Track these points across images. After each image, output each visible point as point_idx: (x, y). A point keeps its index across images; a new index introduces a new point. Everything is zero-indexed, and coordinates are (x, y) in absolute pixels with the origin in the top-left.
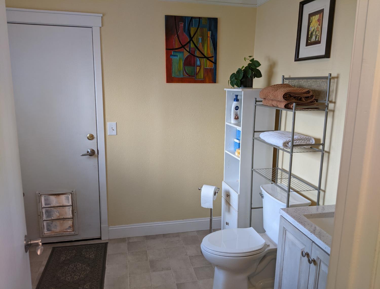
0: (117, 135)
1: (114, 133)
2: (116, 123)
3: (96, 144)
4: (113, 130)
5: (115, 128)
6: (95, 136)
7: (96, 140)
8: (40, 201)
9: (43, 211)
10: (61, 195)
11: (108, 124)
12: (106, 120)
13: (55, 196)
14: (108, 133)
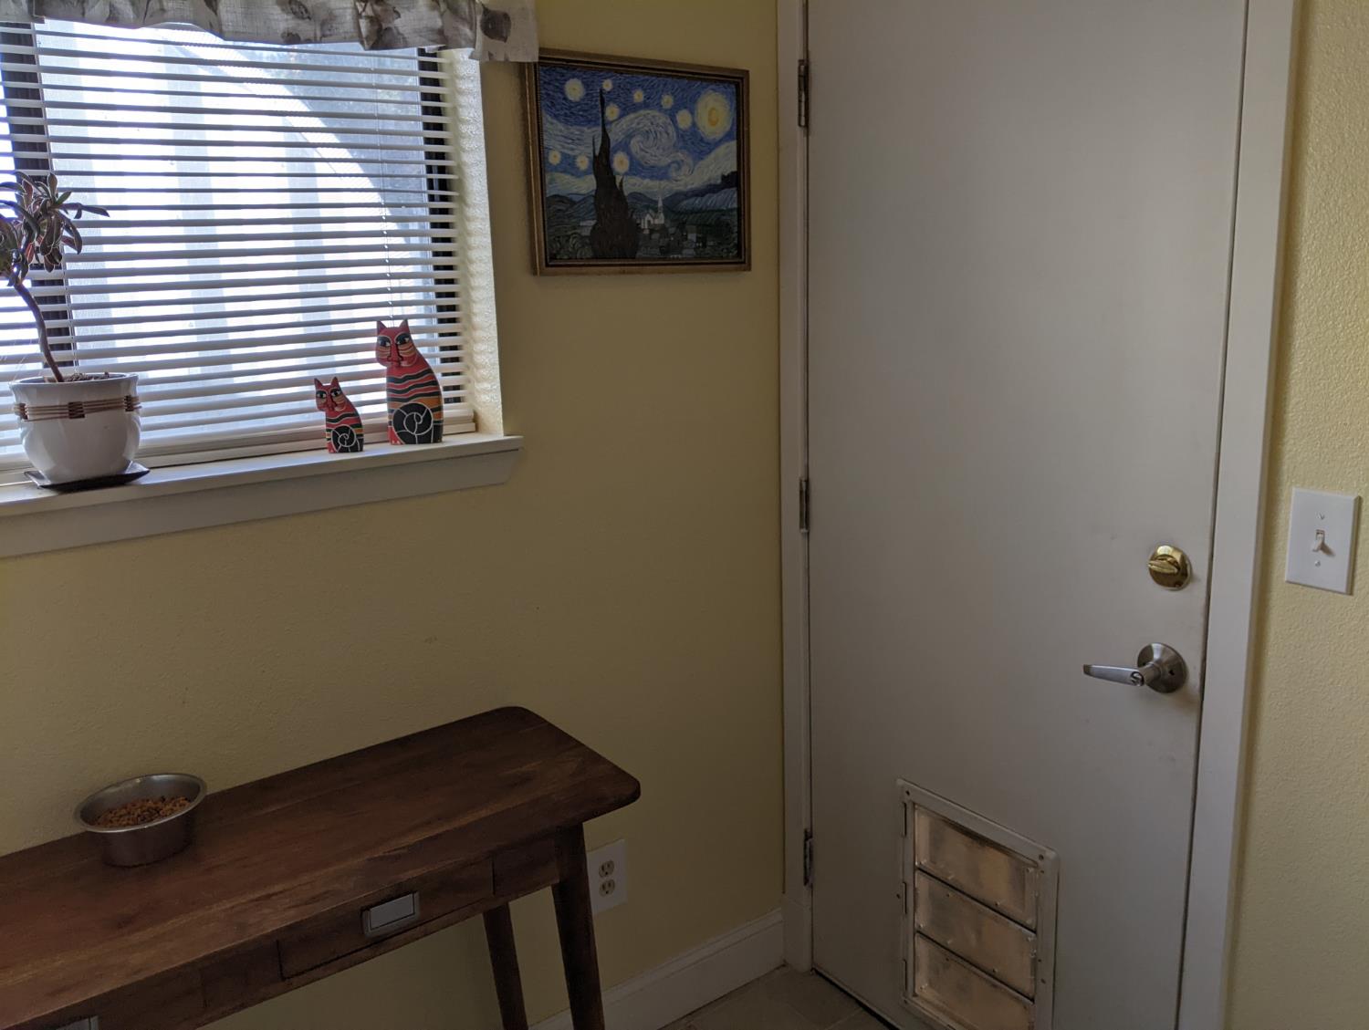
0: (1350, 591)
1: (1333, 572)
2: (1359, 501)
3: (1201, 620)
4: (1324, 548)
5: (1339, 540)
6: (1198, 567)
7: (1204, 595)
8: (909, 831)
9: (916, 886)
10: (992, 850)
11: (1293, 498)
12: (1287, 464)
13: (967, 839)
14: (1286, 566)
